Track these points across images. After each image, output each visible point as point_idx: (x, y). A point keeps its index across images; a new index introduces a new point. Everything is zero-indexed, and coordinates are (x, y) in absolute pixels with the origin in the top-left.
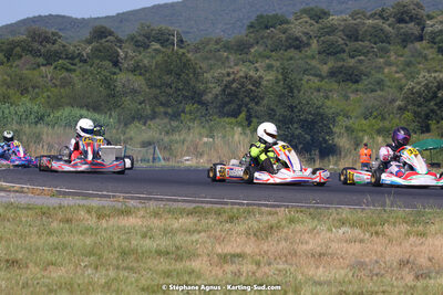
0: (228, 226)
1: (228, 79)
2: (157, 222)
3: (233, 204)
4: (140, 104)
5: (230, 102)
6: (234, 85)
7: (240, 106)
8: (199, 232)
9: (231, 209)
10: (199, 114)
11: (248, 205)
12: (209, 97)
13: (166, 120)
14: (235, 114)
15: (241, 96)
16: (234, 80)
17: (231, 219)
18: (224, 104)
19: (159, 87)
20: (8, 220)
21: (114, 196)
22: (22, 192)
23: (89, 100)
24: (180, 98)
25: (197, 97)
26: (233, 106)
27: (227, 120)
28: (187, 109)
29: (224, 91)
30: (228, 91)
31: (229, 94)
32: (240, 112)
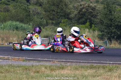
0: (109, 73)
1: (81, 7)
2: (77, 72)
3: (109, 64)
4: (41, 19)
5: (82, 18)
6: (83, 10)
7: (86, 20)
8: (98, 76)
9: (109, 66)
10: (67, 23)
11: (113, 64)
12: (72, 16)
13: (53, 26)
14: (84, 23)
15: (87, 14)
16: (83, 8)
17: (110, 70)
18: (79, 19)
19: (49, 12)
20: (11, 72)
21: (52, 61)
22: (9, 60)
23: (19, 18)
24: (59, 16)
25: (67, 16)
26: (83, 20)
27: (81, 25)
28: (62, 21)
29: (79, 13)
30: (81, 13)
31: (82, 14)
32: (87, 22)
